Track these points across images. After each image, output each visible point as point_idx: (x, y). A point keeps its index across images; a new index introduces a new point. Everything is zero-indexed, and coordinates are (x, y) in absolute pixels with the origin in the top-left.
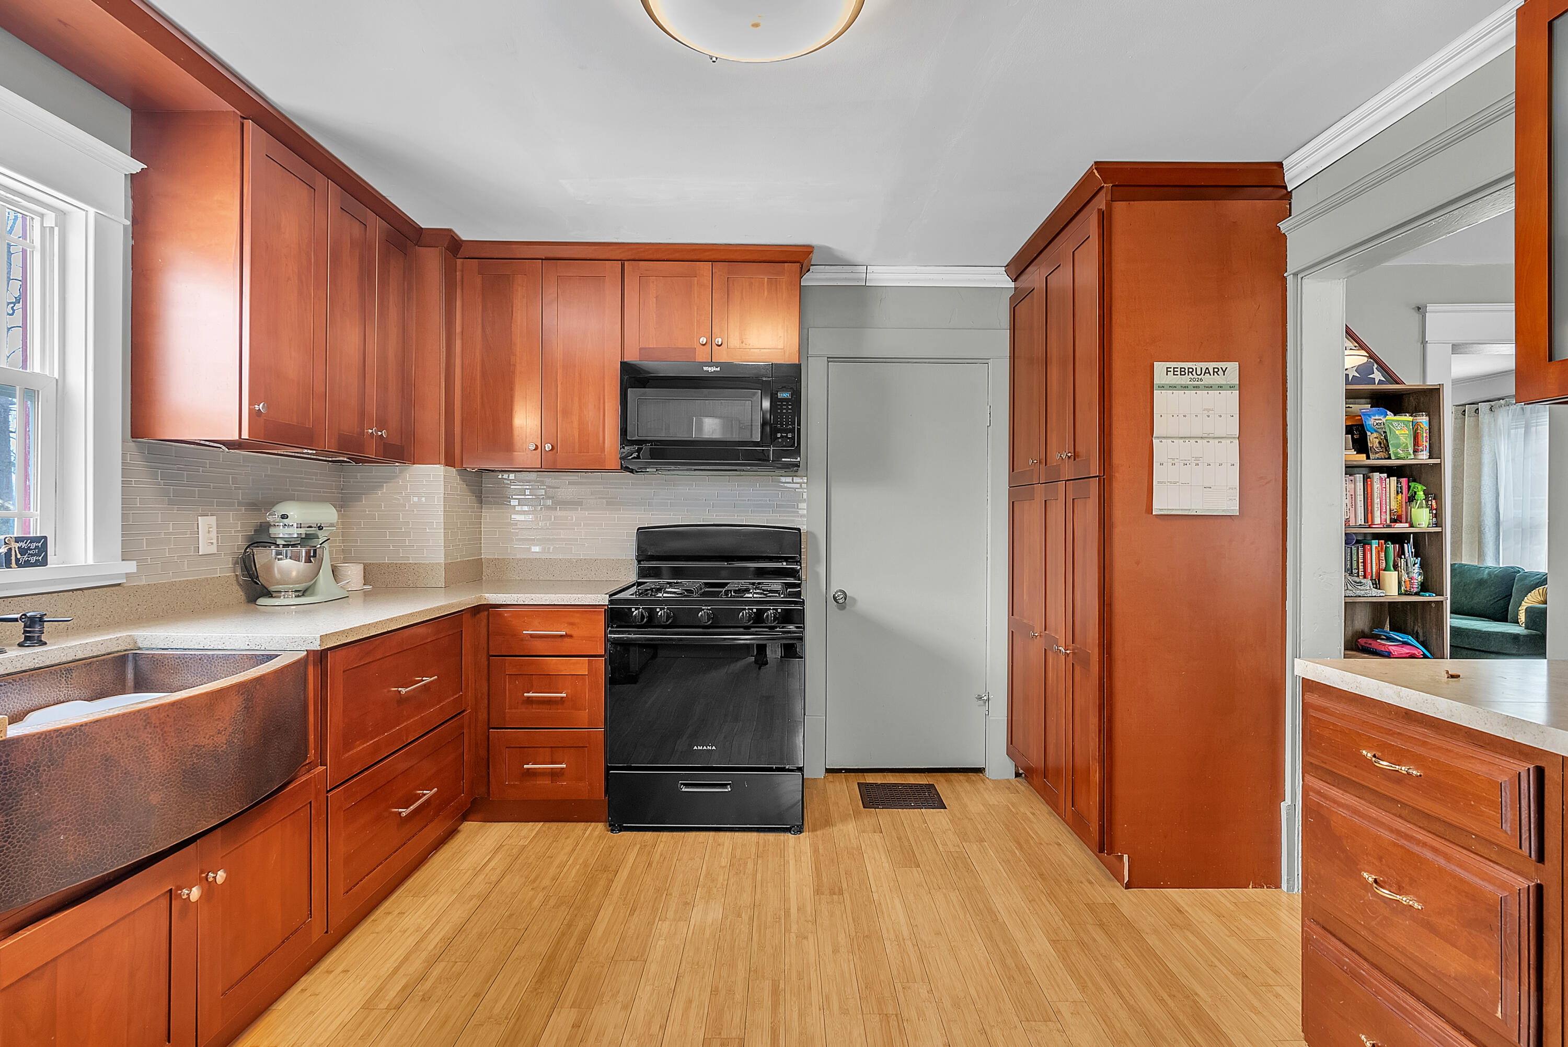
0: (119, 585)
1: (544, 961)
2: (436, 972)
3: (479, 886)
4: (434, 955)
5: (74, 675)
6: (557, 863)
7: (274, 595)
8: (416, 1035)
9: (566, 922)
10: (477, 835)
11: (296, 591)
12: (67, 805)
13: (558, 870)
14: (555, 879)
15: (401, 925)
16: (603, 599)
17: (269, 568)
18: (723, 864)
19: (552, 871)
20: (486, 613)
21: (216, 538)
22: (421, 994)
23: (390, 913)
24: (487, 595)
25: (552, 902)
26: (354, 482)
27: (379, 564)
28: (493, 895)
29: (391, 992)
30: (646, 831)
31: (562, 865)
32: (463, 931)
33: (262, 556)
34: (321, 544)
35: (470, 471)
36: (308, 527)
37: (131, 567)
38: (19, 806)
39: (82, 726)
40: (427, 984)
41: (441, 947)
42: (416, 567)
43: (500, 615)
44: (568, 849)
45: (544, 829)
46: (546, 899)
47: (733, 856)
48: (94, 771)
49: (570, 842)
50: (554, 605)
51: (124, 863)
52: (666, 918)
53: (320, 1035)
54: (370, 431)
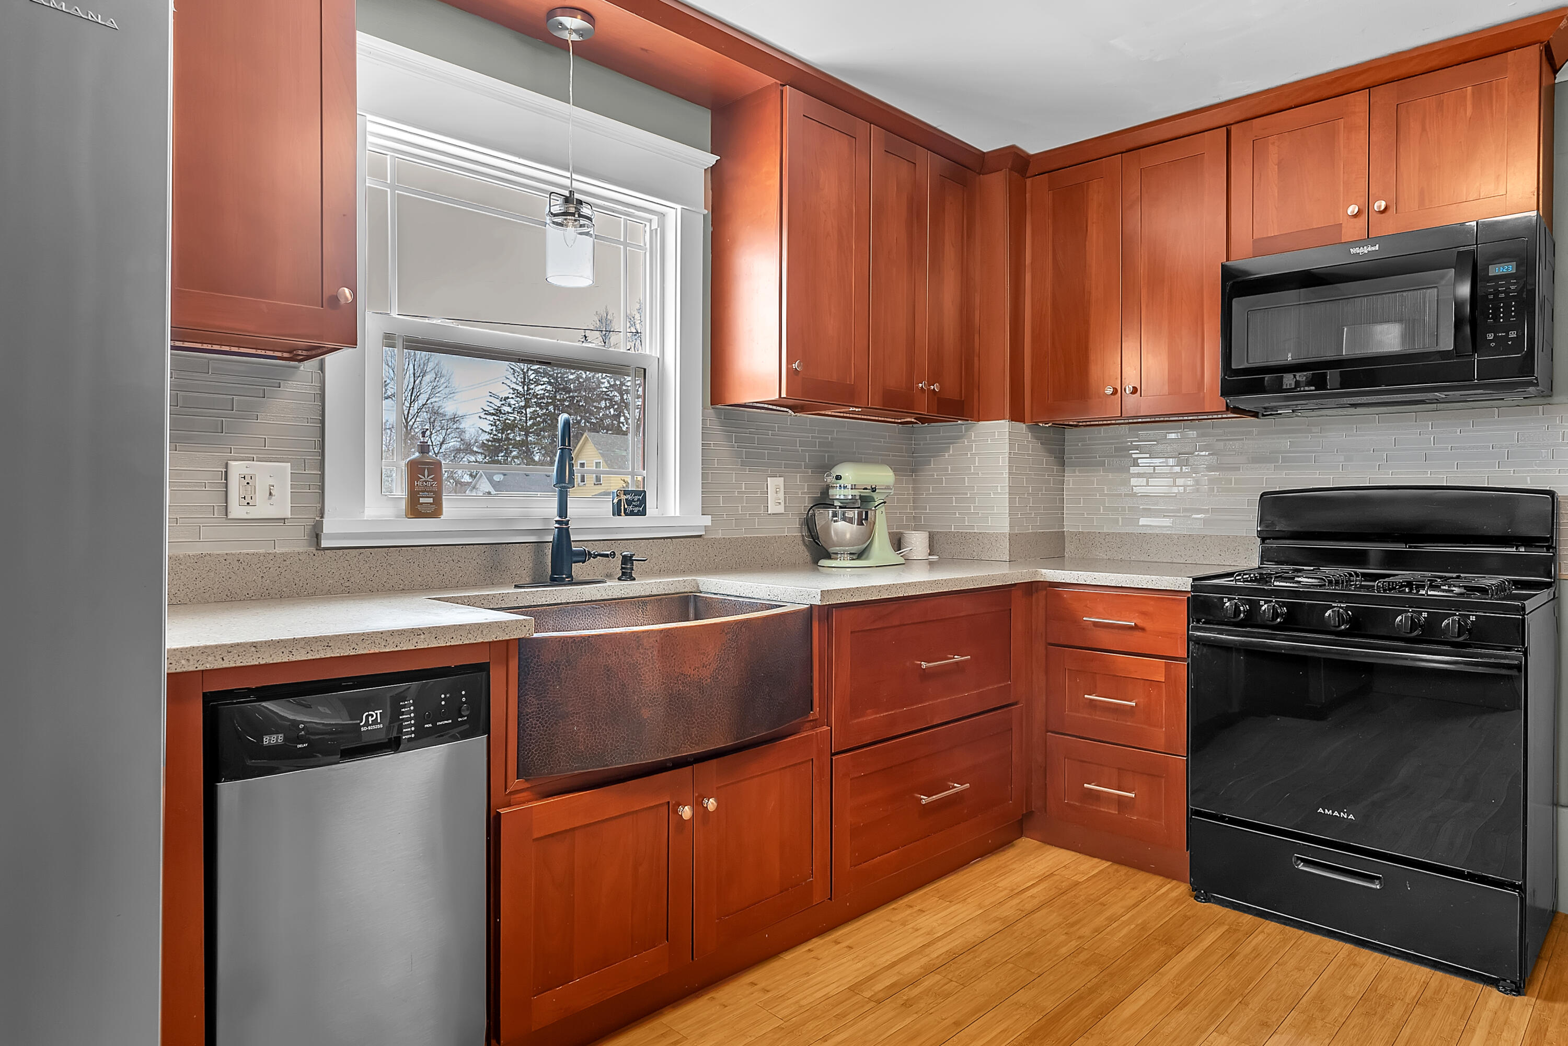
0: (700, 536)
1: (1044, 1020)
2: (928, 982)
3: (1009, 910)
4: (934, 965)
5: (648, 607)
6: (1108, 913)
7: (833, 556)
8: (883, 1037)
9: (1089, 985)
10: (1031, 855)
11: (851, 554)
12: (579, 702)
13: (1106, 923)
14: (1098, 931)
15: (915, 923)
16: (1185, 584)
17: (827, 529)
18: (1350, 993)
19: (1100, 921)
20: (1044, 592)
21: (783, 499)
22: (905, 998)
23: (912, 907)
24: (1044, 571)
25: (1083, 956)
26: (924, 444)
27: (946, 533)
28: (1020, 925)
29: (880, 985)
30: (1245, 912)
31: (1112, 919)
32: (972, 952)
33: (823, 516)
34: (875, 507)
35: (1043, 427)
36: (864, 489)
37: (707, 521)
38: (546, 694)
39: (589, 637)
40: (913, 991)
41: (943, 959)
42: (981, 537)
43: (1058, 595)
44: (1130, 902)
45: (1110, 870)
46: (1079, 950)
47: (1373, 988)
48: (599, 678)
49: (1136, 895)
50: (1122, 587)
51: (620, 763)
52: (1227, 1031)
53: (805, 997)
54: (920, 385)
